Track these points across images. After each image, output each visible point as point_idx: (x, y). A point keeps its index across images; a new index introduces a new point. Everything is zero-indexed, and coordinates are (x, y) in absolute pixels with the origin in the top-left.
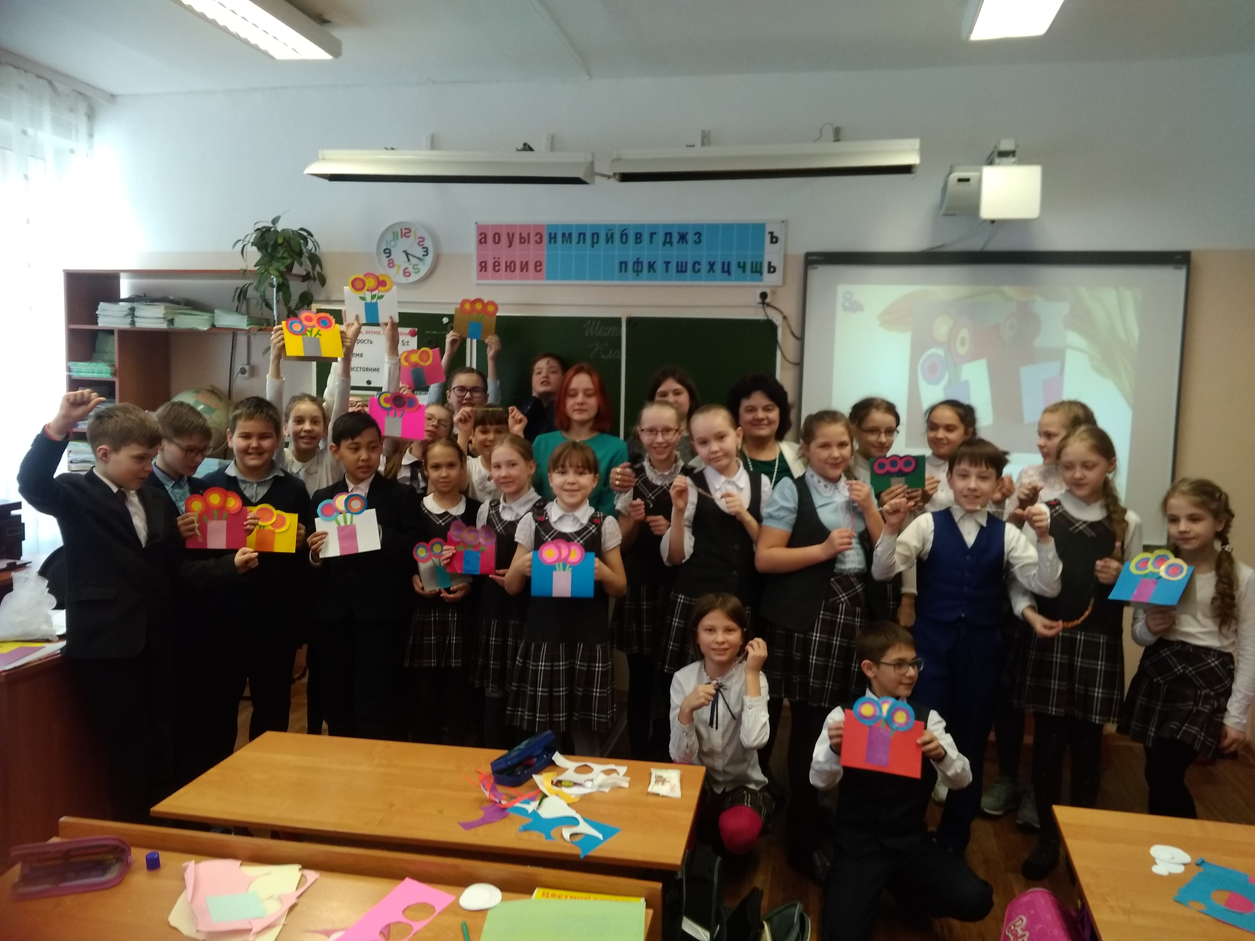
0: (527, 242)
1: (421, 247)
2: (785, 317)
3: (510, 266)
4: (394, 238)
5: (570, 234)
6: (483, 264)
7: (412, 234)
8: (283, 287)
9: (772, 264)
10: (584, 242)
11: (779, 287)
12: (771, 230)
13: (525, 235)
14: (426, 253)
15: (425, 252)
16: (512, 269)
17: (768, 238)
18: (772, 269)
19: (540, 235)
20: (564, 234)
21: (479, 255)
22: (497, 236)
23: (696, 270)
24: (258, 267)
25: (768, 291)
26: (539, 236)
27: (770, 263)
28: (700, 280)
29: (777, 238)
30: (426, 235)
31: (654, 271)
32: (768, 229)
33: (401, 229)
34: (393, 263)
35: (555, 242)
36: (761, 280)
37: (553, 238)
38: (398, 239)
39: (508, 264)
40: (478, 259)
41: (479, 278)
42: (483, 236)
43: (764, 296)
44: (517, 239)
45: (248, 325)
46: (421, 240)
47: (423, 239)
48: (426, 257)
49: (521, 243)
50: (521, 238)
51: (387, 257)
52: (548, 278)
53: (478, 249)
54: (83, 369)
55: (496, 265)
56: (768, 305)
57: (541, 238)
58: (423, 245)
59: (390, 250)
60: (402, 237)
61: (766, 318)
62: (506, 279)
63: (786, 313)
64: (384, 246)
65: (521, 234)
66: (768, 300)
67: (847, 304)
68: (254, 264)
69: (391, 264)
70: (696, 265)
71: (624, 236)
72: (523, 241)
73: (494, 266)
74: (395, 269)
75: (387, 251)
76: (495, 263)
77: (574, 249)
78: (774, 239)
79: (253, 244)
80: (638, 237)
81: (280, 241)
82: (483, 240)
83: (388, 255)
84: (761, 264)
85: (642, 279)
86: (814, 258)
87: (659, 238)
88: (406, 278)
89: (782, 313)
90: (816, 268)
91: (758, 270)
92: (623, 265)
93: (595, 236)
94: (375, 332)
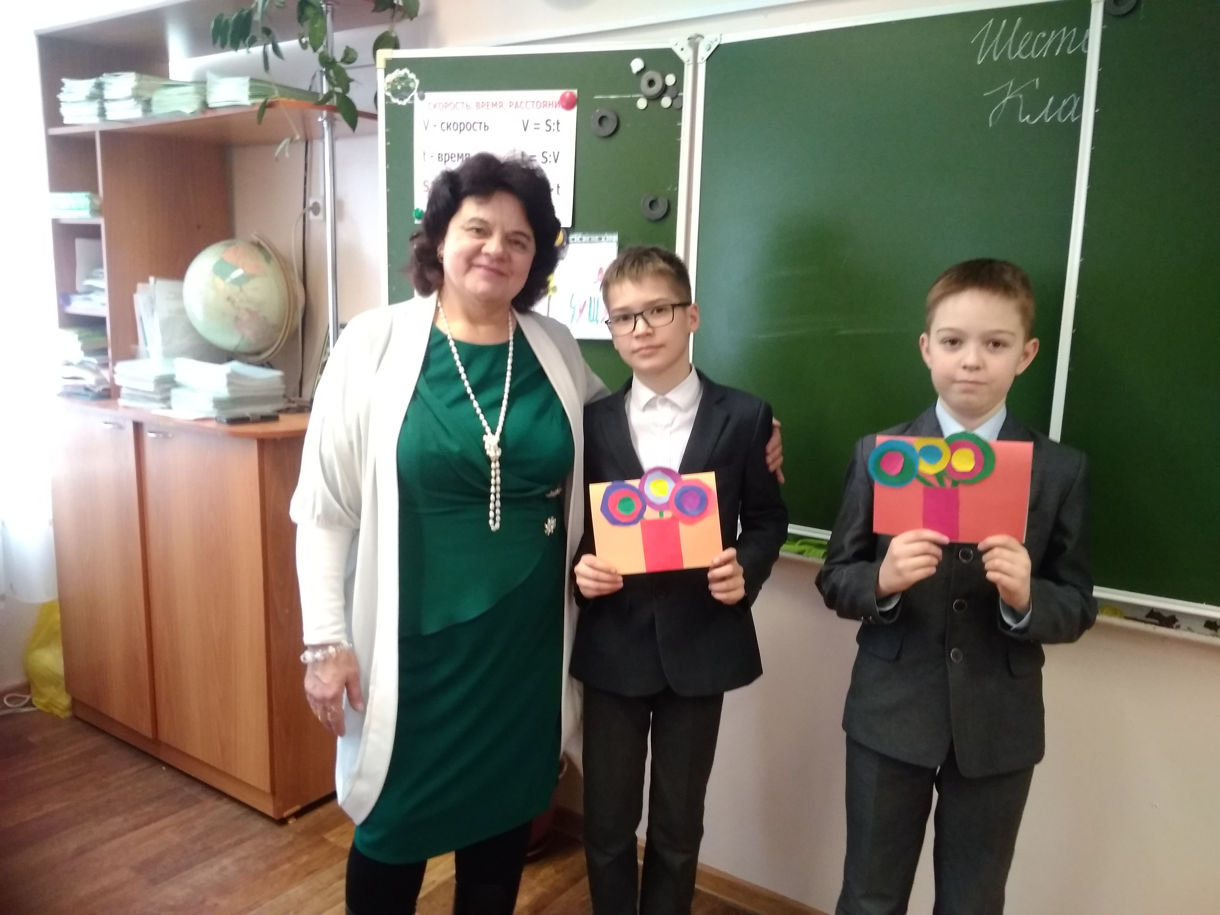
45: (250, 98)
94: (494, 105)
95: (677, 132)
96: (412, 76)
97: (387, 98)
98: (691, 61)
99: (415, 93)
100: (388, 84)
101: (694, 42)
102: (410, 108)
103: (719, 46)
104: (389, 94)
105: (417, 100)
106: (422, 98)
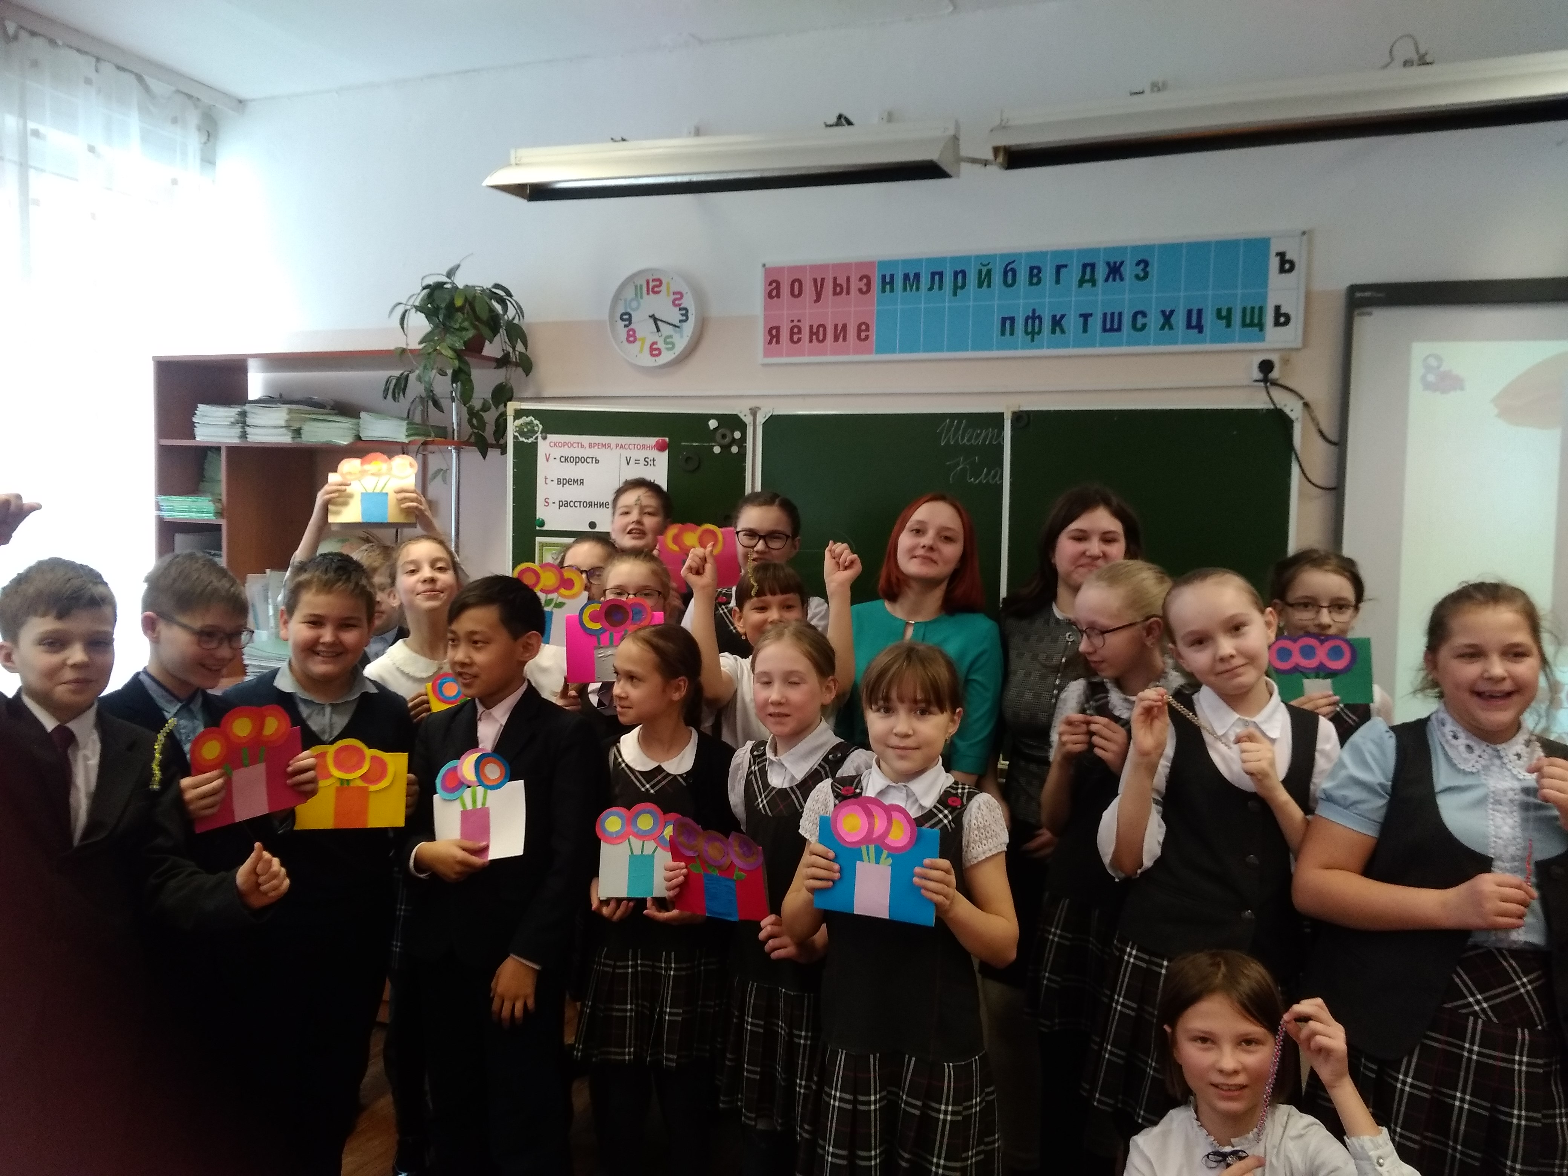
0: (844, 293)
1: (678, 308)
2: (1306, 405)
3: (817, 333)
4: (636, 295)
5: (917, 276)
6: (774, 332)
7: (663, 288)
8: (461, 376)
9: (1283, 310)
10: (941, 287)
11: (1297, 350)
12: (1281, 250)
13: (842, 281)
14: (684, 318)
15: (682, 315)
16: (821, 338)
17: (1274, 263)
18: (1282, 319)
19: (867, 279)
20: (906, 277)
21: (766, 318)
22: (796, 284)
23: (1139, 325)
24: (424, 345)
25: (1274, 358)
26: (865, 280)
27: (1278, 308)
28: (1146, 343)
29: (1292, 264)
30: (684, 289)
31: (1063, 331)
32: (1275, 248)
33: (648, 282)
34: (634, 335)
35: (892, 290)
36: (1262, 339)
37: (887, 282)
38: (642, 297)
39: (815, 330)
40: (766, 323)
41: (767, 354)
42: (774, 285)
43: (1266, 367)
44: (829, 287)
45: (408, 436)
46: (678, 296)
47: (679, 295)
48: (684, 324)
49: (835, 293)
50: (835, 284)
51: (626, 326)
52: (881, 350)
53: (767, 308)
54: (177, 506)
55: (795, 331)
56: (1274, 383)
57: (868, 285)
58: (681, 304)
59: (630, 315)
60: (648, 293)
61: (1272, 407)
62: (811, 354)
63: (1308, 397)
64: (621, 310)
65: (835, 279)
66: (1275, 375)
67: (1431, 378)
68: (419, 340)
69: (632, 337)
70: (1139, 316)
71: (1010, 274)
72: (838, 290)
73: (792, 334)
74: (638, 344)
75: (627, 317)
76: (792, 329)
77: (923, 297)
78: (1286, 265)
79: (419, 309)
80: (1035, 274)
81: (459, 303)
82: (774, 293)
83: (627, 323)
84: (1261, 310)
85: (1041, 347)
86: (1367, 294)
87: (1073, 274)
88: (654, 358)
89: (1302, 398)
90: (1370, 314)
91: (1256, 321)
92: (1007, 323)
93: (960, 275)
94: (604, 446)
95: (743, 470)
96: (536, 422)
97: (515, 437)
98: (752, 424)
99: (539, 435)
100: (516, 427)
101: (754, 412)
102: (534, 445)
103: (771, 416)
104: (517, 434)
105: (540, 440)
106: (545, 438)
